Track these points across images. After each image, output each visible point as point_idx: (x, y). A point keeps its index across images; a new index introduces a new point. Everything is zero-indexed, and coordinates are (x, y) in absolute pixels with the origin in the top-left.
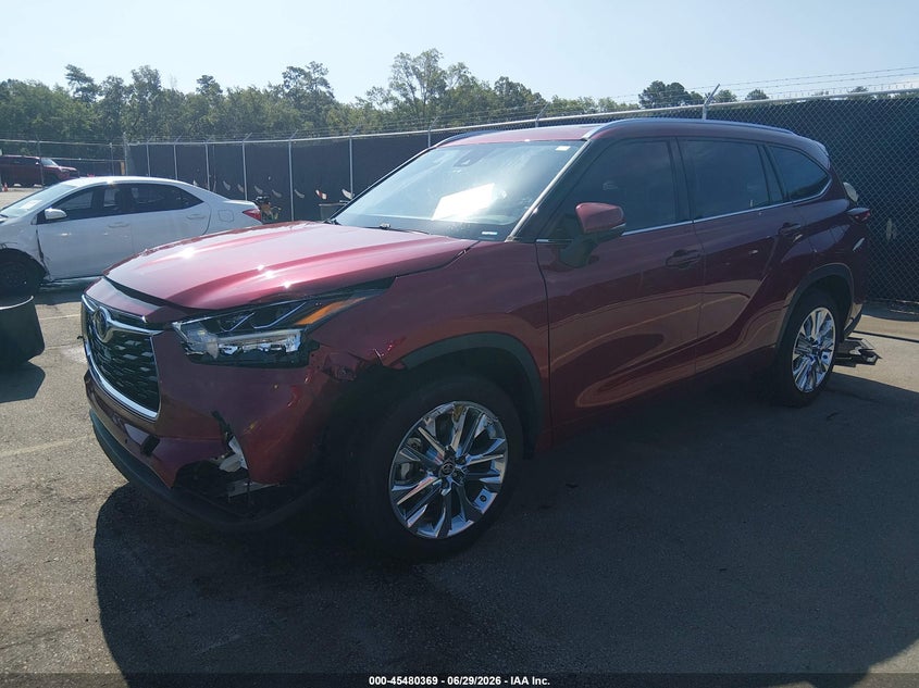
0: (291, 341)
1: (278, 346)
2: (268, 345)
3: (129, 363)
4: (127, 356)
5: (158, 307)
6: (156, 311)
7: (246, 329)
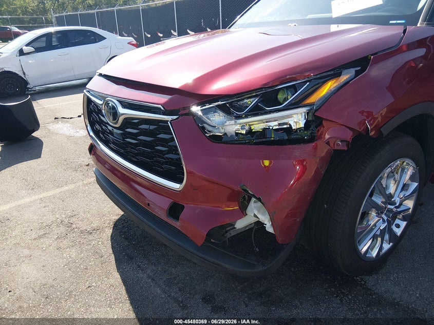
0: (297, 119)
1: (286, 124)
2: (276, 123)
3: (145, 144)
4: (141, 138)
5: (170, 96)
6: (170, 100)
7: (256, 111)
